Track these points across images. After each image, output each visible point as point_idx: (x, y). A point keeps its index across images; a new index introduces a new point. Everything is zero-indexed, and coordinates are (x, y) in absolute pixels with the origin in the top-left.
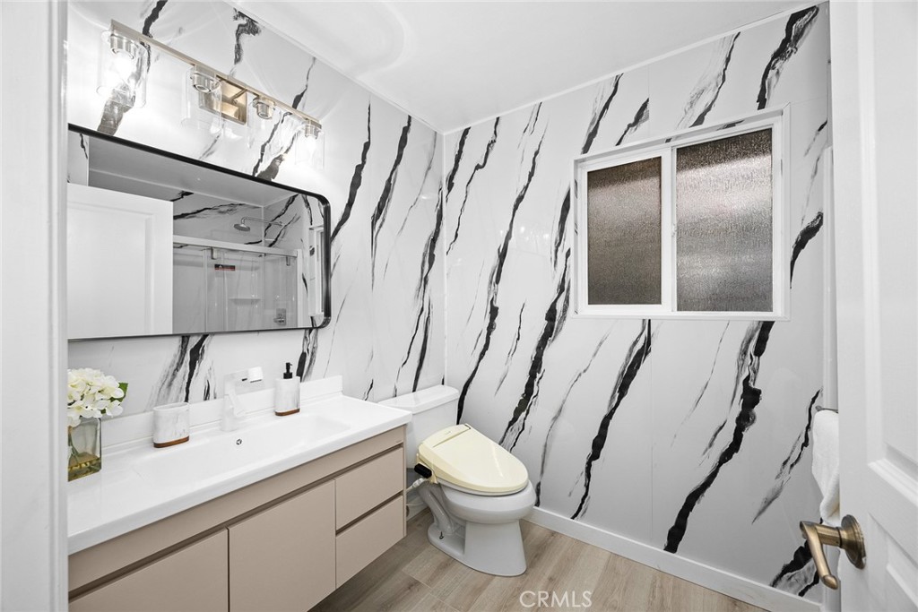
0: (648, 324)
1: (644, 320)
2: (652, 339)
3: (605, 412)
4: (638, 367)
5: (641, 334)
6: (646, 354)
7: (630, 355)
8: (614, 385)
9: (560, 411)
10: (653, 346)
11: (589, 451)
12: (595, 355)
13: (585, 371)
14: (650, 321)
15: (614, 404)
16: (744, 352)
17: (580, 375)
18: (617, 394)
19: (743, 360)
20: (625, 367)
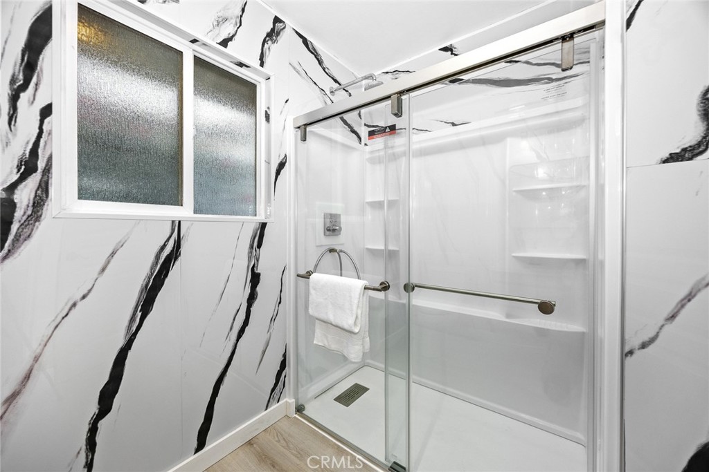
0: (177, 226)
1: (173, 222)
2: (182, 242)
3: (121, 343)
4: (166, 275)
5: (170, 237)
6: (176, 259)
7: (157, 263)
8: (133, 304)
9: (27, 377)
10: (183, 250)
11: (94, 408)
12: (103, 270)
13: (84, 297)
14: (180, 222)
15: (134, 328)
16: (252, 247)
17: (74, 305)
18: (139, 314)
19: (251, 252)
20: (149, 279)
